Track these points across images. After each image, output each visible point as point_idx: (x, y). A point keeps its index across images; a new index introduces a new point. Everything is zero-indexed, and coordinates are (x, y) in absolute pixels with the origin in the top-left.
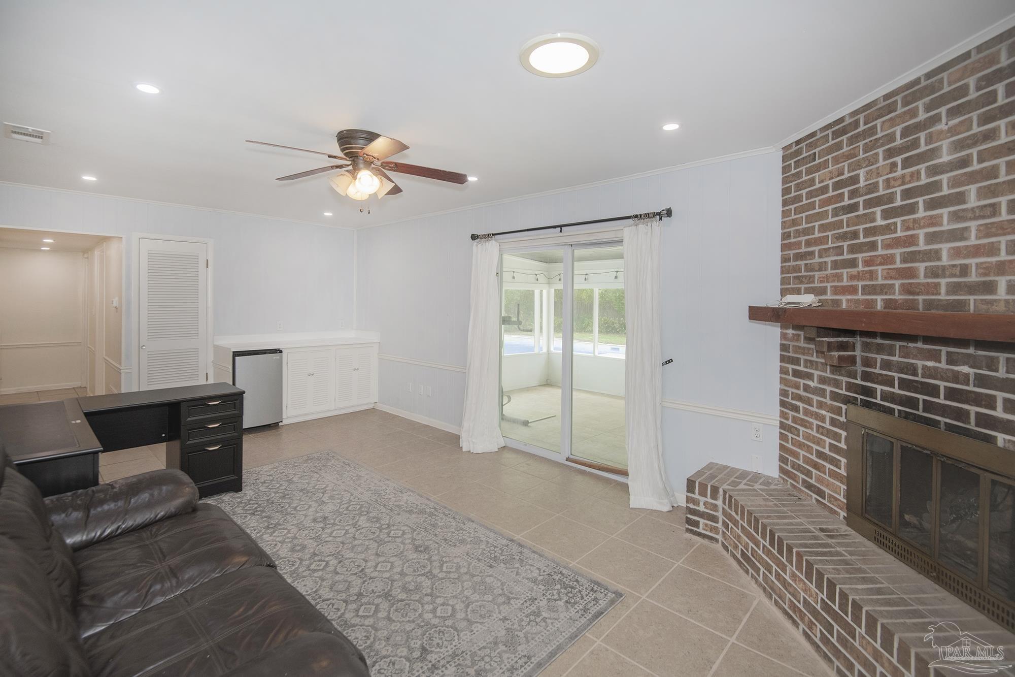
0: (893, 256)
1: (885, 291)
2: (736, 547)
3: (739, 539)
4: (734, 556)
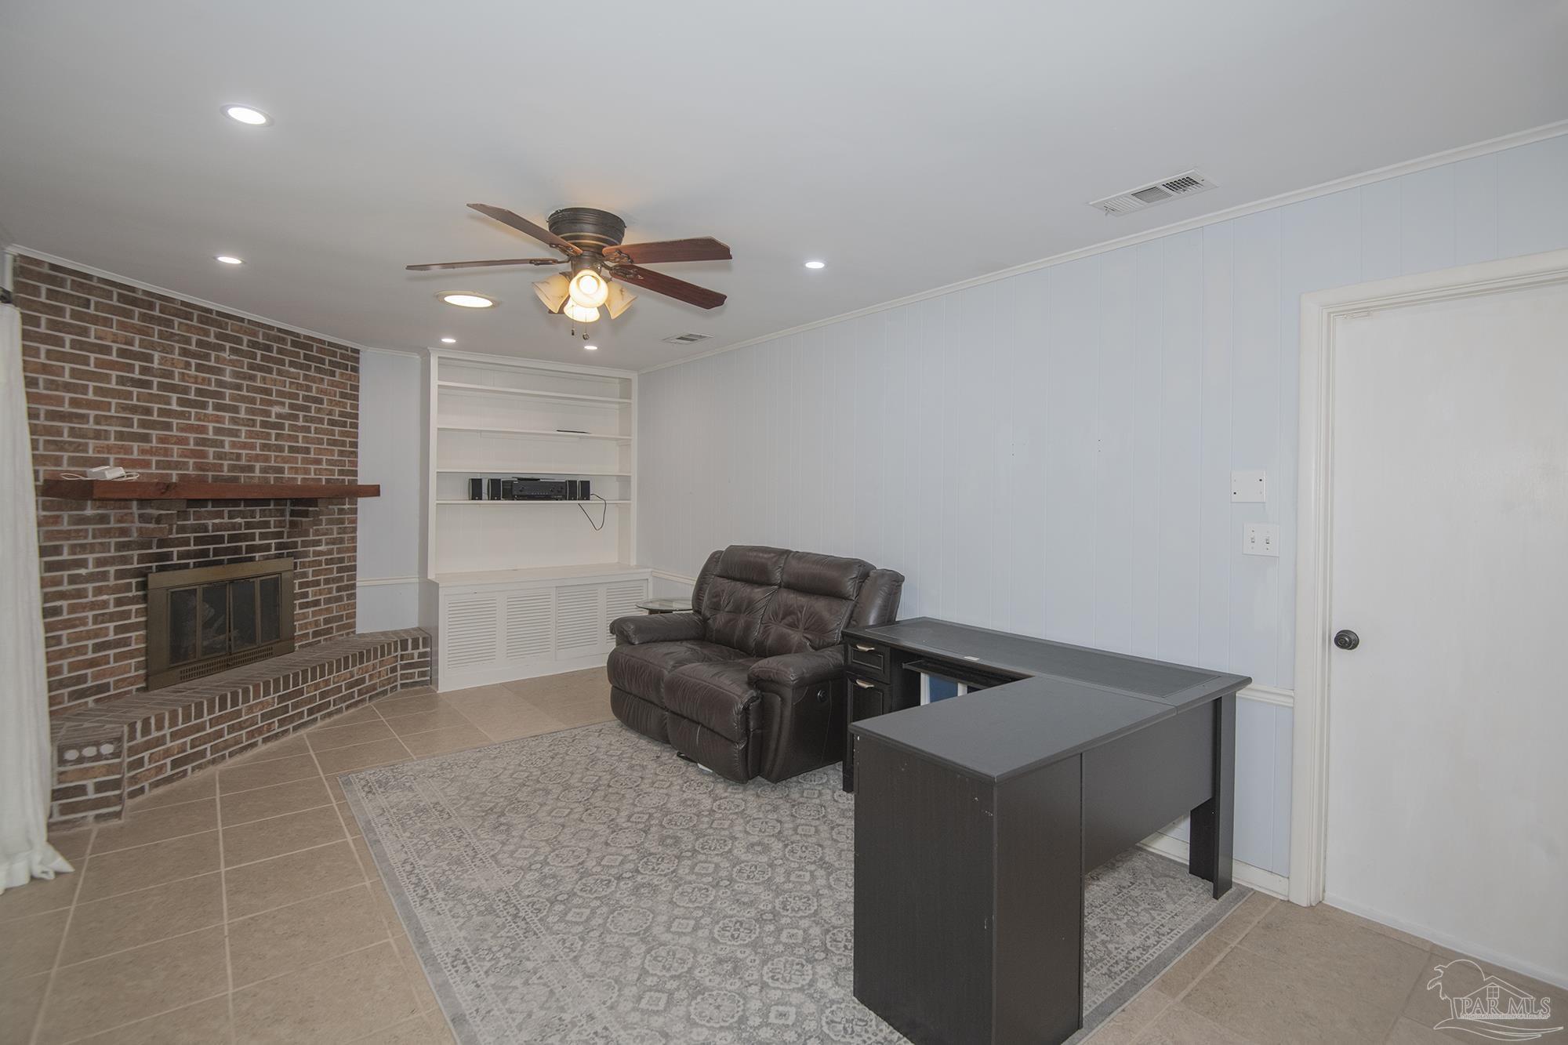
0: (187, 438)
1: (180, 466)
2: (161, 769)
3: (167, 753)
4: (156, 785)
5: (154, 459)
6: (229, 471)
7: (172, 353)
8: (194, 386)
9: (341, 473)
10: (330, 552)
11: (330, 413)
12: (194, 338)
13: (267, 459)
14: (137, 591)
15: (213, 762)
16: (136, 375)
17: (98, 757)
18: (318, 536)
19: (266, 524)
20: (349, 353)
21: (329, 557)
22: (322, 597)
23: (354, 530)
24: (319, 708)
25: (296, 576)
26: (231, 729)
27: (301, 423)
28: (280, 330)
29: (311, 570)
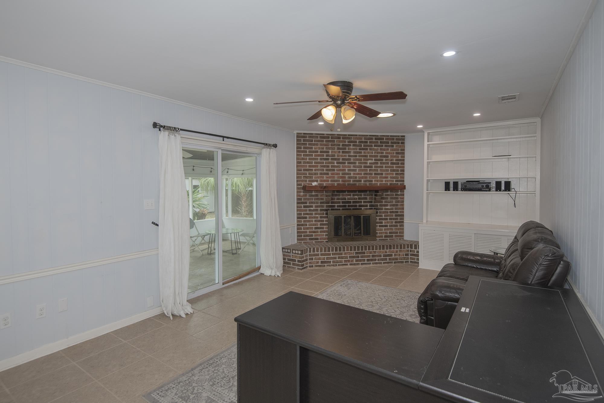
0: (340, 173)
1: (337, 181)
2: (318, 262)
3: (319, 259)
4: (317, 266)
5: (330, 179)
6: (353, 182)
7: (335, 149)
8: (341, 158)
9: (396, 181)
10: (392, 209)
11: (392, 160)
12: (341, 144)
13: (366, 177)
14: (326, 215)
15: (333, 265)
16: (325, 157)
17: (298, 254)
18: (386, 203)
19: (366, 199)
20: (400, 138)
21: (391, 211)
22: (388, 224)
23: (403, 202)
24: (372, 260)
25: (377, 216)
26: (339, 258)
27: (379, 165)
28: (370, 136)
29: (383, 214)
